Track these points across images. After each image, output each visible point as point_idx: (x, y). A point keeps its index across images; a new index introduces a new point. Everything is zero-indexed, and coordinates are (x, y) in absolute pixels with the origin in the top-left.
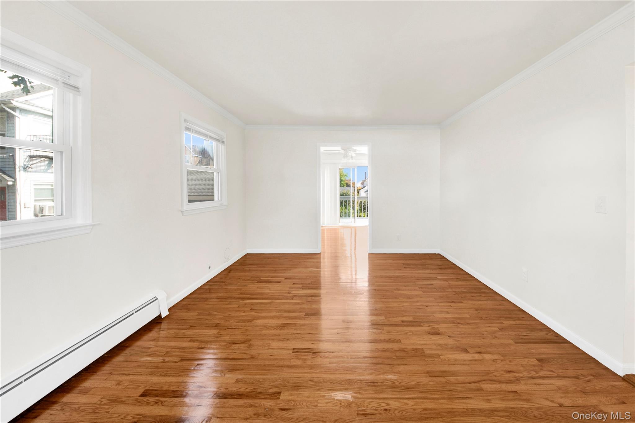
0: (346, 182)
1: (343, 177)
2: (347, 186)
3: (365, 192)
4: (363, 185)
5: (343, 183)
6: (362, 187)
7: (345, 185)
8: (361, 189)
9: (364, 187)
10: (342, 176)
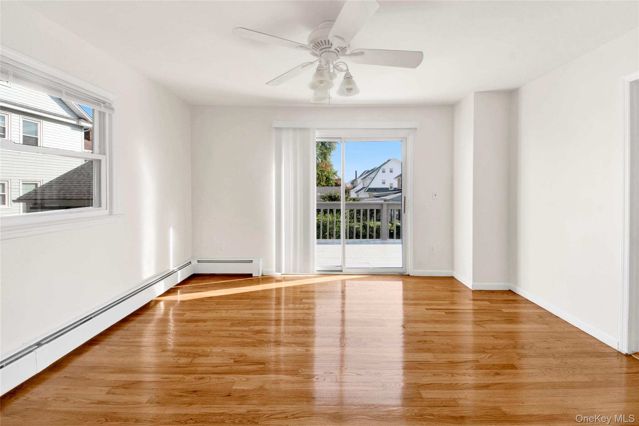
0: (336, 181)
1: (332, 176)
2: (335, 186)
3: (355, 192)
4: (353, 185)
5: (331, 182)
6: (353, 187)
7: (334, 184)
8: (351, 189)
9: (354, 187)
10: (330, 175)
